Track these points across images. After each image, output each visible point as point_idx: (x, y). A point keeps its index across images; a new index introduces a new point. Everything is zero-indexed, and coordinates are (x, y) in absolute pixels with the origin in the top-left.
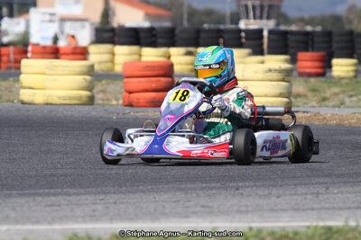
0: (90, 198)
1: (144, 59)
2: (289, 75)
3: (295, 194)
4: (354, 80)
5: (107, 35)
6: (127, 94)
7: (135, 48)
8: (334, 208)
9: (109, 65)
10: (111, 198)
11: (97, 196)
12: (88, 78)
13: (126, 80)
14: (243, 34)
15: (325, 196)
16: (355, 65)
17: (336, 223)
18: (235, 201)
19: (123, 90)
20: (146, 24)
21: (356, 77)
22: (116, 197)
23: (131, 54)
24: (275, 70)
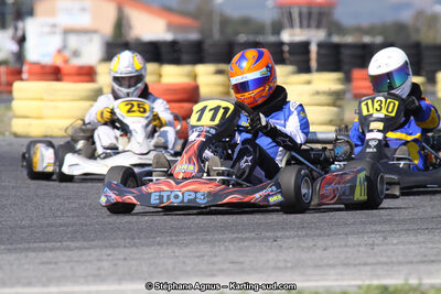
0: (95, 254)
1: (164, 80)
3: (346, 246)
7: (153, 66)
8: (392, 263)
10: (120, 253)
11: (104, 251)
14: (286, 48)
15: (381, 248)
18: (272, 255)
20: (169, 37)
22: (127, 251)
23: (149, 74)
24: (324, 93)
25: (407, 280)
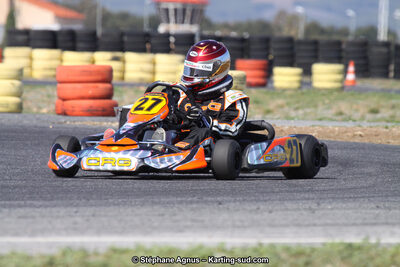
1: (65, 64)
2: (241, 83)
4: (299, 92)
6: (61, 102)
9: (28, 70)
13: (59, 85)
14: (172, 39)
16: (300, 75)
20: (56, 27)
21: (300, 88)
23: (51, 59)
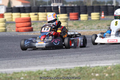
0: (6, 61)
1: (22, 17)
2: (67, 20)
3: (70, 57)
4: (87, 21)
5: (10, 10)
6: (17, 28)
7: (19, 14)
8: (82, 61)
9: (11, 19)
10: (13, 61)
11: (9, 61)
12: (4, 23)
13: (16, 24)
14: (52, 8)
15: (80, 58)
16: (87, 16)
17: (83, 66)
18: (52, 60)
19: (15, 27)
20: (22, 6)
21: (88, 20)
22: (14, 60)
23: (18, 15)
24: (63, 19)
25: (86, 65)
